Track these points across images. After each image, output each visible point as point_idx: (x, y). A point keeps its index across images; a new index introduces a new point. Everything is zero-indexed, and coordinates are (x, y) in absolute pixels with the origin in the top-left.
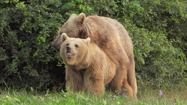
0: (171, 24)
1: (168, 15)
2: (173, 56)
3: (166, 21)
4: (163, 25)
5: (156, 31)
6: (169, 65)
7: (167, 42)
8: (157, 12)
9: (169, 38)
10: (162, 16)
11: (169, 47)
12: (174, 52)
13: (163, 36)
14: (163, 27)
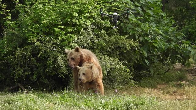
0: (121, 53)
1: (120, 48)
2: (123, 70)
3: (118, 51)
4: (117, 53)
5: (113, 57)
6: (121, 76)
7: (119, 63)
8: (114, 46)
9: (120, 60)
10: (116, 48)
11: (120, 65)
12: (123, 68)
13: (117, 60)
14: (117, 54)
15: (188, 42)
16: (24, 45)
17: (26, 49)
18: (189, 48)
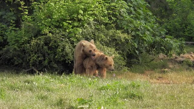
0: (117, 44)
1: (116, 40)
2: (118, 58)
3: (115, 42)
4: (114, 44)
5: (110, 47)
6: (116, 63)
7: (115, 52)
8: (111, 39)
9: (116, 50)
10: (113, 40)
11: (116, 54)
12: (119, 57)
13: (113, 50)
15: (170, 37)
16: (38, 36)
17: (40, 39)
18: (172, 42)
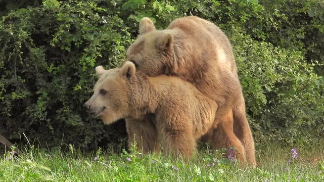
0: (312, 35)
1: (307, 18)
2: (316, 89)
3: (302, 28)
4: (298, 36)
5: (286, 47)
6: (309, 106)
7: (305, 65)
8: (287, 14)
9: (308, 58)
10: (296, 21)
11: (308, 74)
12: (317, 83)
13: (298, 57)
14: (298, 40)
16: (7, 7)
17: (15, 19)
